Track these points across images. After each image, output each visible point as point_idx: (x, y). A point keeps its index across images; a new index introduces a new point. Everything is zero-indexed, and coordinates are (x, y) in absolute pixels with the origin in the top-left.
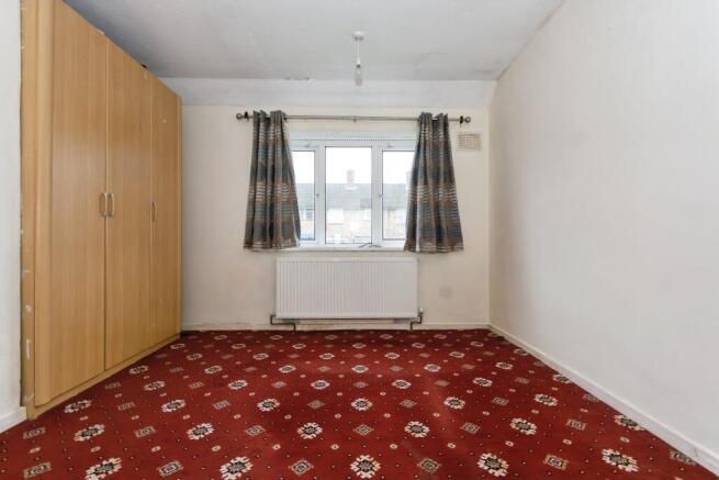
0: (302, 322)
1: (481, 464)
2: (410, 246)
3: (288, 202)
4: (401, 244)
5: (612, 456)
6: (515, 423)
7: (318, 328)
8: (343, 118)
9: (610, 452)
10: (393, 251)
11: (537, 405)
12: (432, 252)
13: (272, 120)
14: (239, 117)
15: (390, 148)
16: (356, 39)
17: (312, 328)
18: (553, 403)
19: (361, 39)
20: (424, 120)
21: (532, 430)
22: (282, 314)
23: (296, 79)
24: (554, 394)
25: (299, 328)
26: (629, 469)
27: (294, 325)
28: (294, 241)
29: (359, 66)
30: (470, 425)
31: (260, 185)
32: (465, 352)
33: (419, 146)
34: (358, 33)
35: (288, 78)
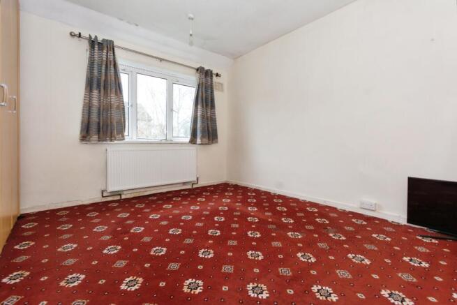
0: (125, 192)
1: (201, 255)
2: (193, 141)
3: (118, 108)
4: (188, 140)
5: (251, 234)
6: (210, 232)
7: (137, 195)
8: (152, 57)
9: (250, 232)
10: (182, 144)
11: (217, 222)
12: (206, 144)
13: (105, 45)
14: (72, 35)
15: (177, 82)
16: (190, 18)
17: (132, 196)
18: (223, 219)
19: (192, 19)
20: (200, 70)
21: (218, 233)
22: (111, 188)
23: (128, 22)
24: (222, 216)
25: (123, 197)
26: (258, 236)
27: (120, 195)
28: (123, 136)
29: (191, 35)
30: (188, 240)
31: (95, 93)
32: (171, 204)
33: (199, 85)
34: (191, 16)
35: (122, 20)
